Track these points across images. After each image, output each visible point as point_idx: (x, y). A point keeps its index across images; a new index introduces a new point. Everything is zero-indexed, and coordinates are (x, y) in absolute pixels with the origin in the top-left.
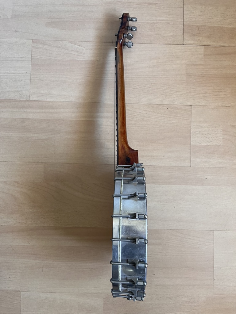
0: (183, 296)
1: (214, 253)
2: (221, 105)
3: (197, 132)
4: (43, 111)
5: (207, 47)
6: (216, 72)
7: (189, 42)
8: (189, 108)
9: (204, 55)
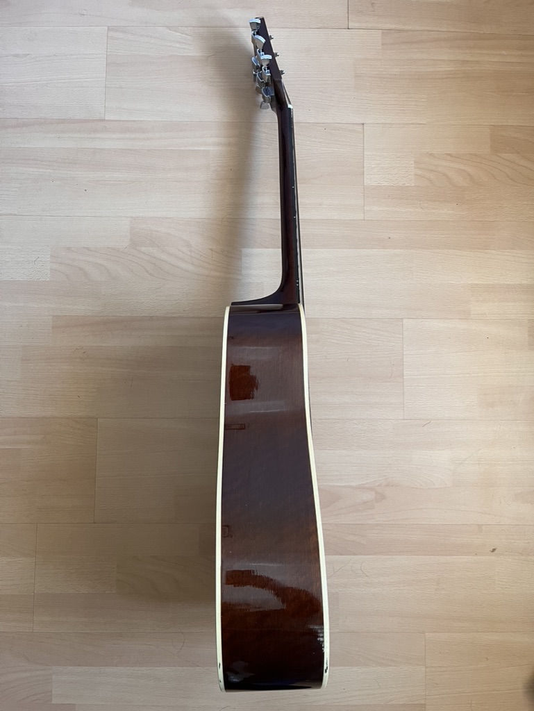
0: (355, 421)
1: (405, 353)
2: (410, 122)
3: (373, 166)
4: (127, 136)
5: (387, 32)
6: (402, 70)
7: (357, 25)
8: (359, 128)
9: (382, 44)
